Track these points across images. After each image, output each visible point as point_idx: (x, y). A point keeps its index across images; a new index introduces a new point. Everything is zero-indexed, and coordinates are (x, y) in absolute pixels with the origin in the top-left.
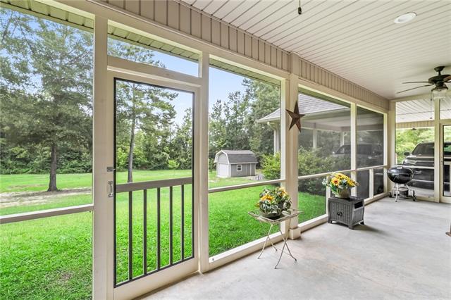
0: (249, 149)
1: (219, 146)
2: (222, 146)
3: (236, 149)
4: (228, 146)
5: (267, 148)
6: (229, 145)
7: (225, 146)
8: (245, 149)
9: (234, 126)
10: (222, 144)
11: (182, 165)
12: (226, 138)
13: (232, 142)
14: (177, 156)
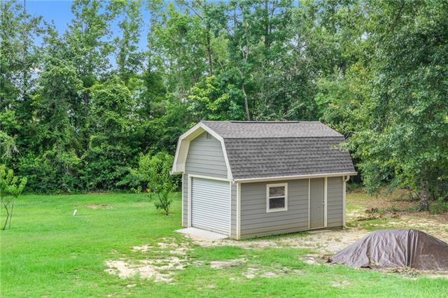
0: (315, 116)
1: (202, 107)
2: (213, 106)
3: (268, 117)
4: (234, 106)
5: (415, 111)
6: (240, 102)
7: (224, 108)
8: (301, 116)
9: (256, 32)
10: (214, 96)
11: (67, 176)
12: (225, 74)
13: (250, 89)
14: (47, 143)
